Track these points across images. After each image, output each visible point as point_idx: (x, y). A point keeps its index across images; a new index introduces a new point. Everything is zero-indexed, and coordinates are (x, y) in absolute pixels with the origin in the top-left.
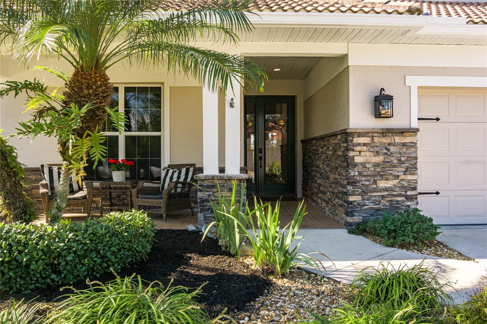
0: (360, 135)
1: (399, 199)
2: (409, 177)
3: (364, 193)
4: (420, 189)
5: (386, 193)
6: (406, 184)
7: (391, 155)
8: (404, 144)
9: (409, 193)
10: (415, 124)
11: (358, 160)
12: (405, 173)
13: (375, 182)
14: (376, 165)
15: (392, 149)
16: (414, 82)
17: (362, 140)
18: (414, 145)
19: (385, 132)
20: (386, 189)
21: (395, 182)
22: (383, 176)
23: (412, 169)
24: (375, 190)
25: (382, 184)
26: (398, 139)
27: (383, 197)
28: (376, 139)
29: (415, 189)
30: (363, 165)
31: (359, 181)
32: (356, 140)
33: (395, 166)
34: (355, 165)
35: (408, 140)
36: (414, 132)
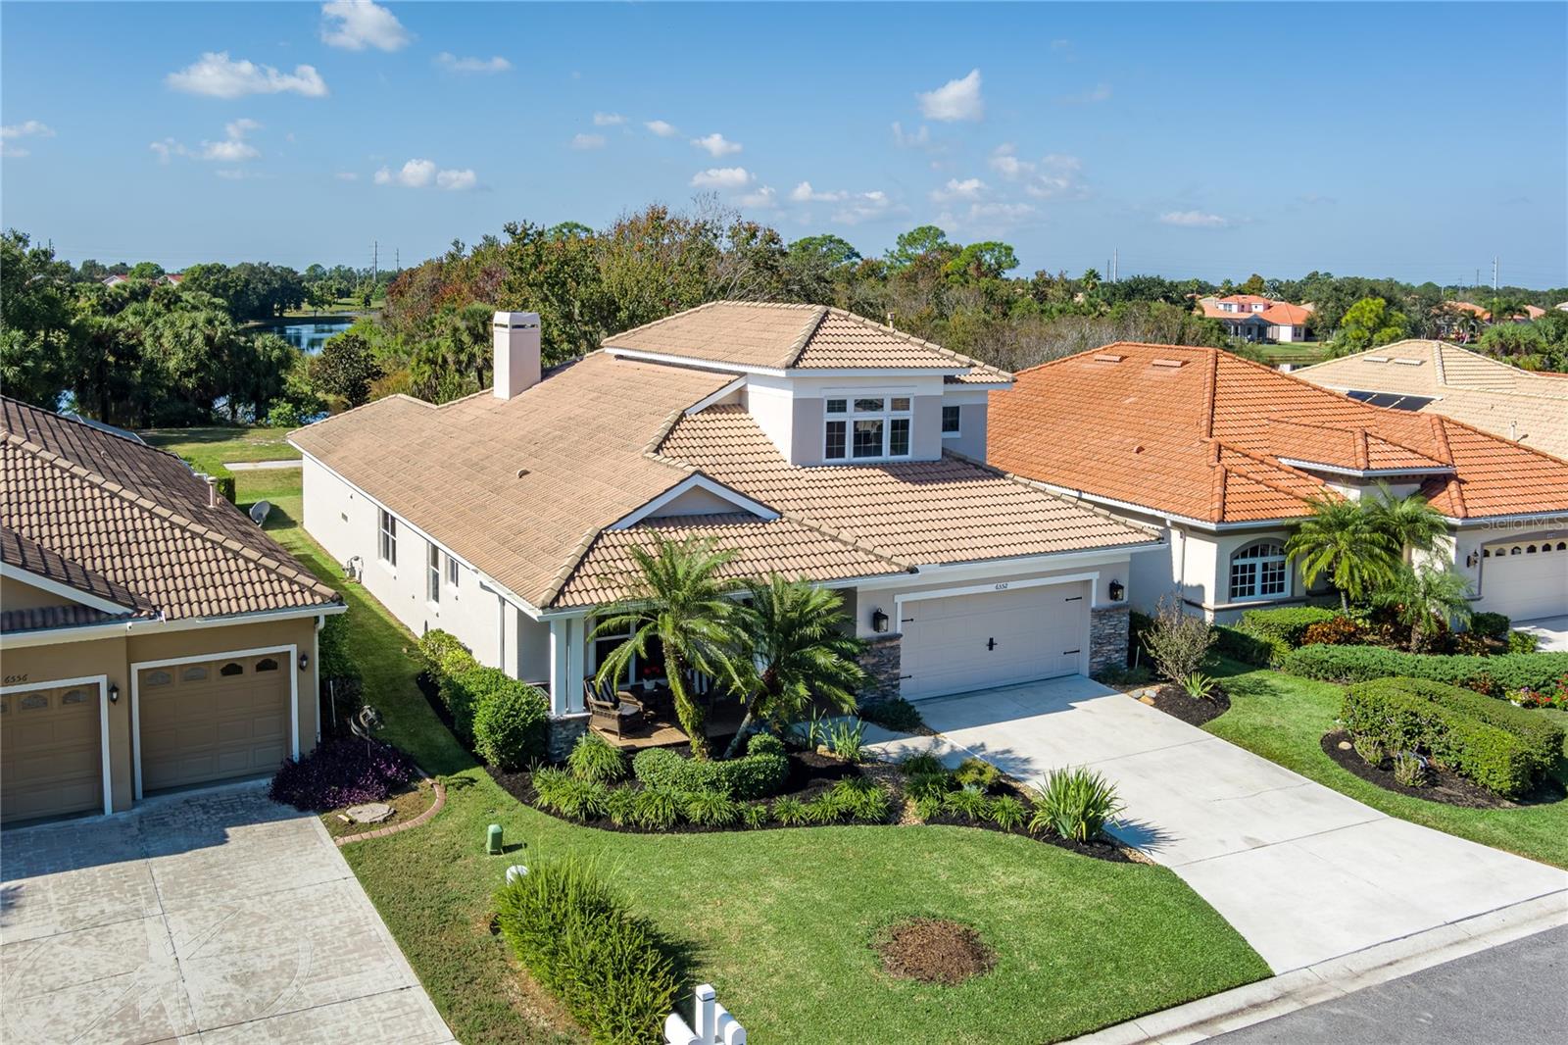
1: (888, 688)
2: (895, 670)
4: (901, 676)
5: (880, 685)
6: (892, 676)
7: (884, 656)
8: (892, 646)
9: (894, 682)
10: (899, 631)
12: (892, 668)
14: (873, 665)
15: (884, 651)
16: (899, 599)
18: (898, 647)
19: (880, 640)
20: (880, 682)
21: (886, 676)
22: (878, 673)
23: (897, 665)
24: (872, 683)
25: (879, 678)
26: (888, 644)
27: (879, 687)
28: (874, 646)
29: (898, 679)
33: (886, 664)
35: (894, 643)
36: (898, 636)
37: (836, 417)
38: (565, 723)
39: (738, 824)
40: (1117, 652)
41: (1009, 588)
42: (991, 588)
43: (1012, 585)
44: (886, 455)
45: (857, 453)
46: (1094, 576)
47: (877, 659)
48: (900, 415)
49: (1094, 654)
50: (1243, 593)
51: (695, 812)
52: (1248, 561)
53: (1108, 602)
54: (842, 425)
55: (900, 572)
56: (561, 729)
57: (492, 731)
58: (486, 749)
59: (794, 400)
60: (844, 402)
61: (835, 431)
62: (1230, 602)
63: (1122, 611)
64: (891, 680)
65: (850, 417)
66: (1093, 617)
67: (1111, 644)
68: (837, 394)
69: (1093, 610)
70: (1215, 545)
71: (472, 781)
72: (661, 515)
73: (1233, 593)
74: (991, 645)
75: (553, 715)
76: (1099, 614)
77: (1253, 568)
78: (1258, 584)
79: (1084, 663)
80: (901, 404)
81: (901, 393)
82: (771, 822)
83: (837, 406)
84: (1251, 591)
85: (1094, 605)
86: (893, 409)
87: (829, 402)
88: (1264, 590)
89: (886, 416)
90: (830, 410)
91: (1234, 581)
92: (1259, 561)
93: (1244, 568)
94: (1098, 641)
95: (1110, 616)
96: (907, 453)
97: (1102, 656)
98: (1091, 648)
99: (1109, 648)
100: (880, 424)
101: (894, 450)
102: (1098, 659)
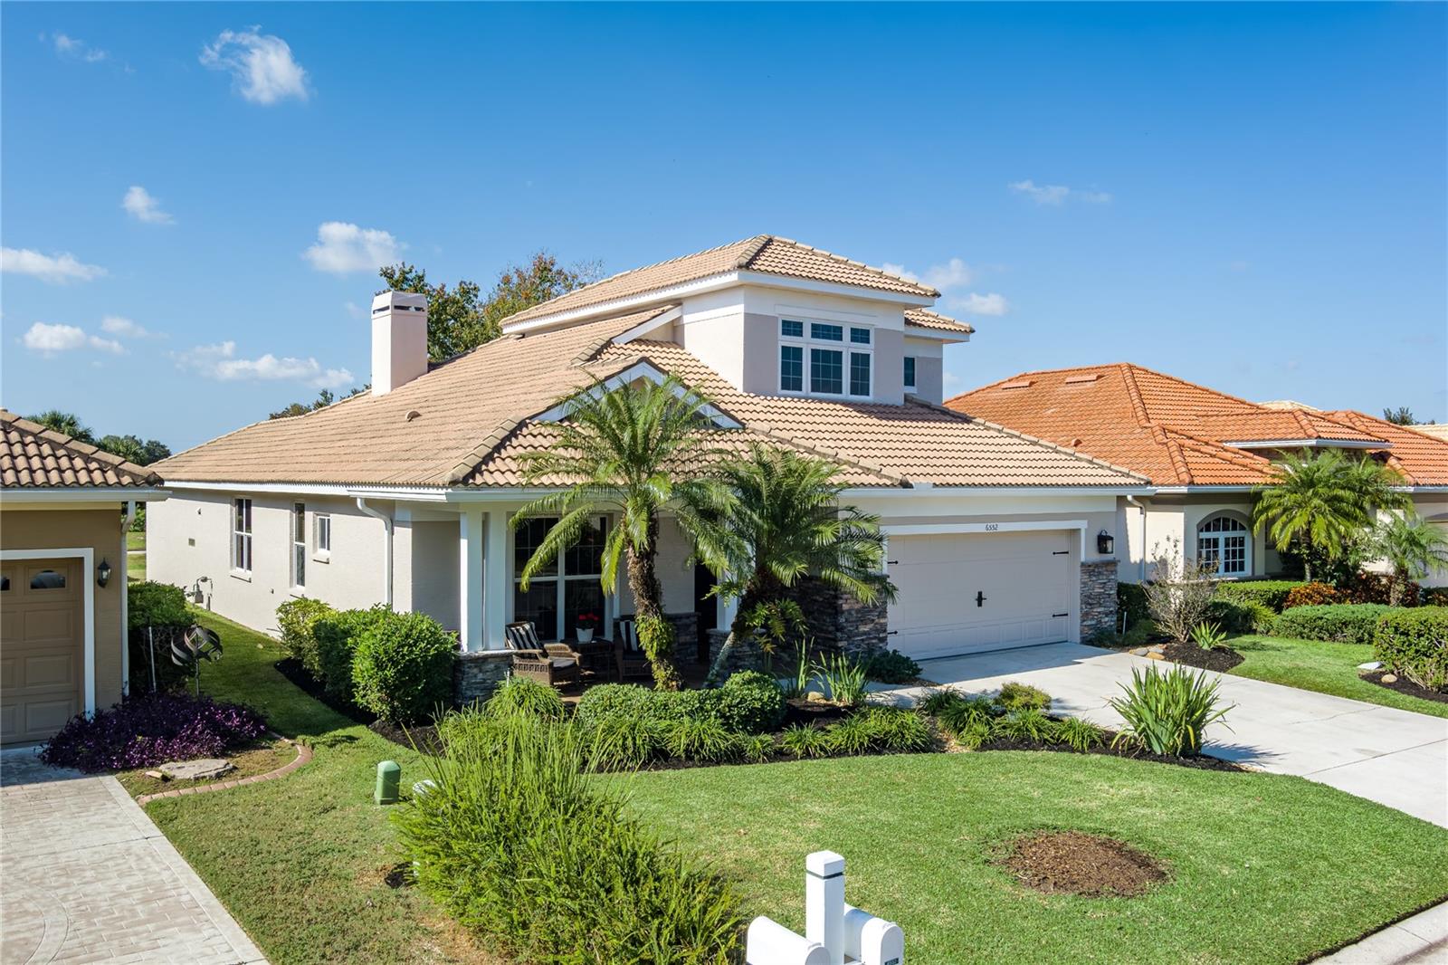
1: (874, 641)
2: (881, 620)
3: (849, 638)
4: (888, 628)
5: (864, 637)
6: (878, 626)
9: (881, 635)
10: (886, 570)
11: (845, 607)
12: (878, 617)
13: (857, 628)
16: (885, 532)
20: (865, 633)
21: (871, 626)
22: (864, 622)
23: (884, 613)
24: (858, 635)
25: (863, 629)
27: (863, 640)
29: (885, 631)
30: (849, 611)
31: (845, 628)
33: (871, 611)
34: (843, 612)
36: (885, 578)
37: (792, 342)
38: (480, 661)
39: (736, 756)
40: (1107, 615)
41: (999, 530)
42: (980, 528)
43: (1003, 527)
44: (846, 393)
45: (815, 384)
46: (1084, 525)
48: (861, 348)
49: (1085, 616)
50: (1208, 569)
51: (678, 742)
52: (1211, 535)
53: (1096, 557)
54: (798, 351)
55: (893, 486)
57: (380, 666)
58: (371, 697)
59: (746, 315)
60: (801, 325)
61: (791, 356)
63: (1109, 568)
64: (878, 631)
65: (807, 344)
66: (1083, 572)
67: (1100, 605)
68: (793, 314)
69: (1083, 565)
70: (1182, 514)
71: (351, 739)
73: (1201, 569)
74: (980, 600)
75: (465, 650)
76: (1089, 569)
77: (1216, 542)
78: (1221, 560)
79: (1074, 627)
80: (860, 335)
81: (862, 322)
82: (780, 755)
83: (792, 328)
85: (1083, 559)
86: (853, 340)
87: (784, 323)
88: (1227, 567)
89: (847, 348)
90: (784, 332)
91: (1200, 555)
92: (1221, 536)
93: (1208, 542)
94: (1089, 601)
95: (1100, 573)
96: (868, 395)
97: (1093, 619)
98: (1082, 608)
99: (1099, 610)
100: (838, 355)
101: (854, 391)
102: (1089, 623)
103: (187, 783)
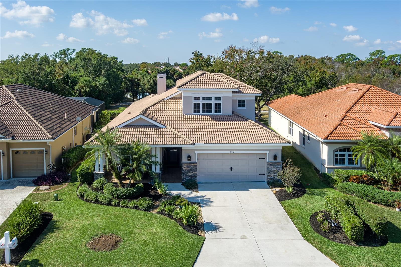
0: (184, 164)
1: (193, 177)
2: (195, 173)
3: (185, 176)
4: (197, 174)
7: (191, 168)
8: (194, 166)
10: (196, 161)
11: (184, 169)
12: (194, 172)
13: (188, 174)
14: (188, 170)
15: (191, 167)
16: (196, 153)
17: (185, 165)
18: (196, 166)
19: (190, 163)
20: (190, 175)
21: (192, 174)
23: (196, 171)
24: (188, 175)
25: (189, 174)
26: (193, 165)
27: (189, 177)
28: (188, 165)
30: (185, 170)
31: (184, 173)
32: (184, 165)
33: (192, 170)
34: (184, 170)
35: (195, 165)
36: (196, 163)
37: (197, 102)
42: (229, 152)
43: (236, 152)
44: (213, 113)
45: (204, 111)
46: (268, 152)
47: (189, 169)
48: (218, 102)
49: (268, 176)
50: (340, 163)
52: (342, 153)
53: (272, 160)
54: (199, 104)
55: (189, 144)
56: (96, 175)
59: (184, 97)
60: (199, 97)
61: (197, 105)
62: (334, 166)
63: (278, 164)
64: (194, 175)
65: (201, 102)
66: (267, 165)
68: (197, 95)
69: (267, 163)
72: (130, 125)
73: (336, 163)
74: (231, 169)
75: (95, 172)
76: (269, 164)
77: (344, 155)
78: (346, 161)
79: (265, 179)
80: (218, 98)
81: (218, 96)
83: (197, 98)
84: (344, 163)
85: (267, 161)
86: (215, 100)
87: (194, 97)
88: (349, 163)
89: (213, 102)
90: (194, 100)
91: (336, 159)
92: (347, 154)
93: (340, 155)
94: (270, 172)
95: (274, 165)
96: (220, 113)
97: (272, 177)
98: (267, 174)
99: (274, 175)
100: (211, 104)
101: (216, 112)
102: (270, 178)
103: (42, 190)
